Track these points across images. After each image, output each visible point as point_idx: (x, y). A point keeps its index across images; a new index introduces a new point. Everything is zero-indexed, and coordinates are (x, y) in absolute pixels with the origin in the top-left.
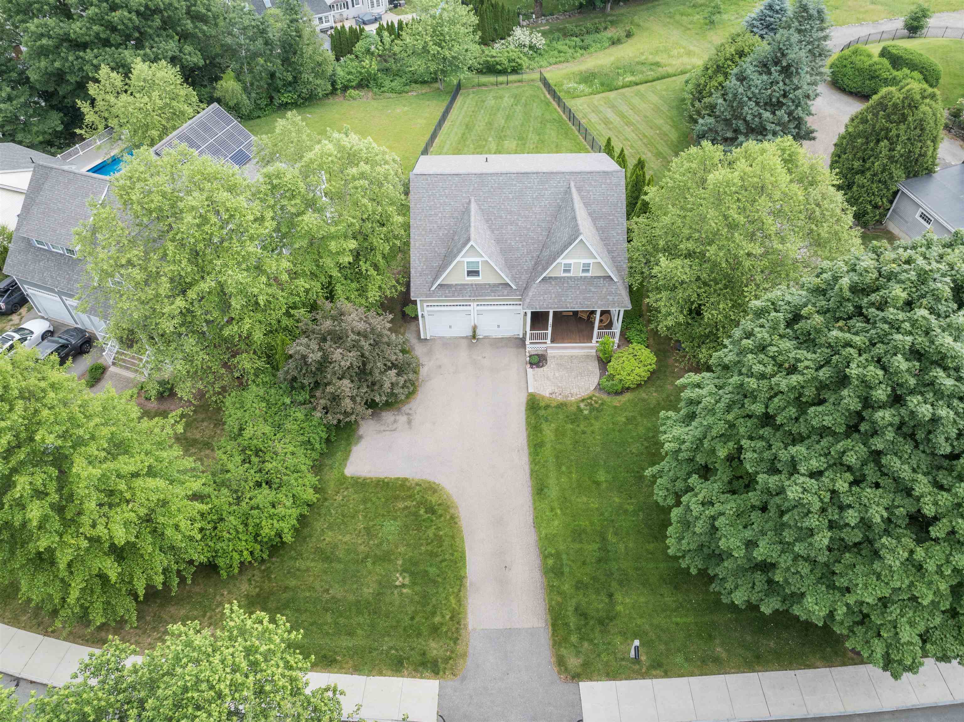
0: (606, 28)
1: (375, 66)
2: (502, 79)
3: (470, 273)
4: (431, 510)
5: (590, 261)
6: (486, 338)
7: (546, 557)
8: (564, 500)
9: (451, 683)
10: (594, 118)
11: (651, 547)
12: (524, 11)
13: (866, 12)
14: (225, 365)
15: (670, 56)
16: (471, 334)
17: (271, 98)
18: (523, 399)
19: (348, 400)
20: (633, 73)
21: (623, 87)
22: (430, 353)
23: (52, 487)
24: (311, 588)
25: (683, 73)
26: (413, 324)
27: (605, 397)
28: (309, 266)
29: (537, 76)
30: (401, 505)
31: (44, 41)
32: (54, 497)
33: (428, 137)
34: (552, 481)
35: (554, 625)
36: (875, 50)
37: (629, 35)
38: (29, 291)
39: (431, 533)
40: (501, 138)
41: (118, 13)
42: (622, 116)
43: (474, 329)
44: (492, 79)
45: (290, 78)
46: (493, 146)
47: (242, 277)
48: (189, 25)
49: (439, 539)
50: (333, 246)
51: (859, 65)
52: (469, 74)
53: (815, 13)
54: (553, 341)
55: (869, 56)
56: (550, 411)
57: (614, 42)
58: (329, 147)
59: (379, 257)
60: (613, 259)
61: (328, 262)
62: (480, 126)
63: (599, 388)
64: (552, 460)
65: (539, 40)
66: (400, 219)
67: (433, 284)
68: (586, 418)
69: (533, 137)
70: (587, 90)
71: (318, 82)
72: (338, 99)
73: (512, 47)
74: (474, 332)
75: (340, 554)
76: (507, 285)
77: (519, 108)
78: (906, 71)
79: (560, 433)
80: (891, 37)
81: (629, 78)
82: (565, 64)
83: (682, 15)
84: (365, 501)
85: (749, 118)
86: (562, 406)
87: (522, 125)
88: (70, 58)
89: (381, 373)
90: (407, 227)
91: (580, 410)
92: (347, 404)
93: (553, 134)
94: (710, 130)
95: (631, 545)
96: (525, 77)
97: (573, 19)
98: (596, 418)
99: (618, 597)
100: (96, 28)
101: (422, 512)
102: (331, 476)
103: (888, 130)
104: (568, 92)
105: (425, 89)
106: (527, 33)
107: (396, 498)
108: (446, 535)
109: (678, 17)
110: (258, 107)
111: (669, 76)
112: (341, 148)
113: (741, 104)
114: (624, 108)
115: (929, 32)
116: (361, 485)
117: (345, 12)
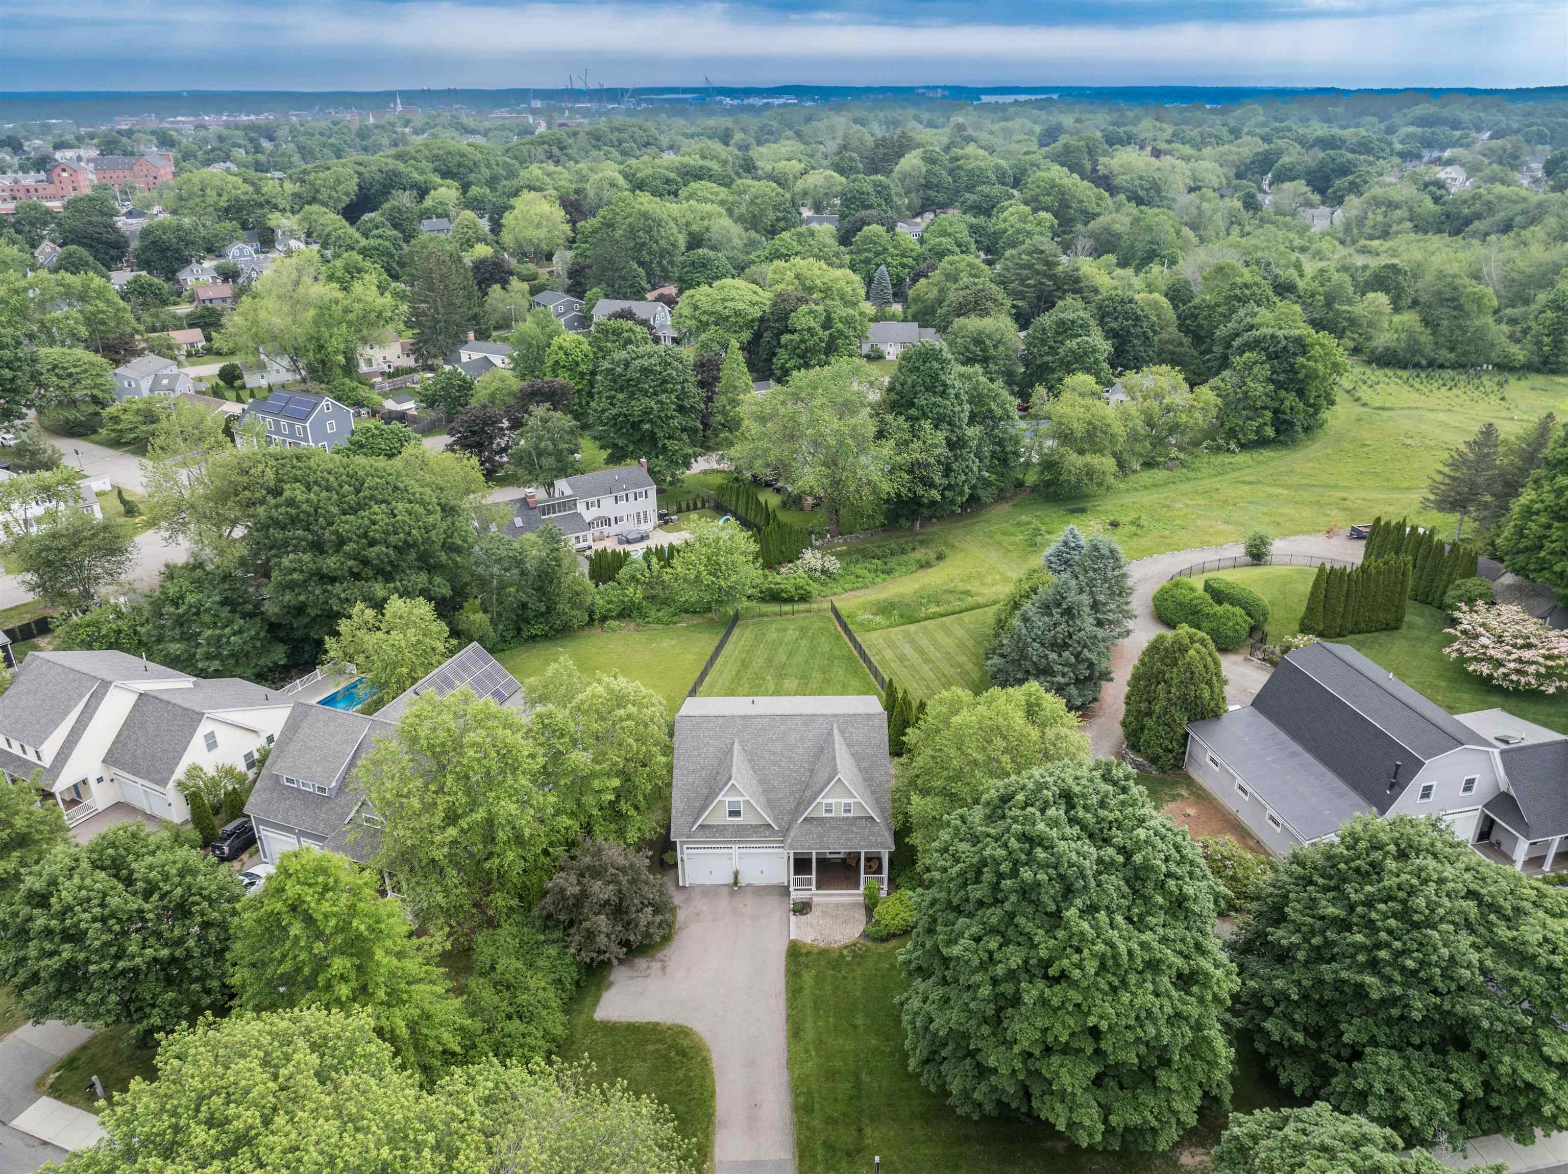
0: (914, 549)
1: (639, 595)
2: (787, 608)
3: (731, 814)
4: (682, 1053)
5: (851, 801)
6: (747, 885)
7: (797, 1095)
8: (820, 1043)
10: (889, 654)
11: (905, 1085)
12: (817, 530)
13: (1216, 532)
14: (476, 905)
15: (983, 584)
16: (732, 881)
17: (519, 630)
18: (784, 946)
19: (602, 936)
20: (938, 603)
21: (926, 619)
22: (688, 899)
25: (994, 603)
26: (672, 872)
27: (869, 944)
28: (570, 805)
29: (828, 605)
30: (651, 1048)
31: (295, 576)
33: (697, 675)
34: (809, 1025)
35: (801, 1157)
36: (1198, 583)
37: (940, 557)
38: (262, 832)
39: (681, 1074)
40: (780, 676)
41: (376, 549)
42: (922, 653)
43: (736, 874)
44: (774, 608)
45: (543, 609)
46: (771, 686)
47: (513, 808)
48: (443, 557)
49: (689, 1081)
50: (596, 784)
51: (1180, 598)
52: (746, 603)
54: (818, 888)
55: (1192, 589)
56: (811, 958)
57: (924, 565)
58: (600, 690)
59: (640, 798)
60: (877, 800)
61: (589, 800)
62: (758, 662)
63: (865, 935)
64: (810, 1004)
65: (833, 564)
66: (663, 759)
67: (694, 823)
68: (848, 964)
69: (817, 676)
70: (884, 622)
71: (574, 613)
72: (596, 631)
73: (801, 571)
74: (736, 877)
76: (769, 826)
77: (804, 642)
78: (1226, 606)
79: (819, 980)
80: (1232, 563)
81: (933, 609)
82: (865, 591)
83: (1004, 534)
84: (614, 1045)
85: (1035, 659)
86: (823, 952)
87: (806, 662)
88: (317, 592)
89: (638, 911)
90: (670, 768)
91: (842, 956)
92: (602, 940)
93: (841, 672)
94: (1000, 670)
95: (884, 1084)
96: (815, 606)
97: (876, 538)
98: (859, 964)
99: (868, 1131)
100: (351, 563)
101: (673, 1054)
102: (581, 1020)
103: (1164, 673)
104: (862, 624)
105: (697, 620)
106: (819, 555)
107: (646, 1042)
108: (696, 1076)
109: (998, 537)
110: (503, 640)
111: (980, 606)
112: (611, 691)
113: (1026, 645)
114: (924, 643)
115: (1274, 559)
116: (611, 1029)
117: (606, 529)
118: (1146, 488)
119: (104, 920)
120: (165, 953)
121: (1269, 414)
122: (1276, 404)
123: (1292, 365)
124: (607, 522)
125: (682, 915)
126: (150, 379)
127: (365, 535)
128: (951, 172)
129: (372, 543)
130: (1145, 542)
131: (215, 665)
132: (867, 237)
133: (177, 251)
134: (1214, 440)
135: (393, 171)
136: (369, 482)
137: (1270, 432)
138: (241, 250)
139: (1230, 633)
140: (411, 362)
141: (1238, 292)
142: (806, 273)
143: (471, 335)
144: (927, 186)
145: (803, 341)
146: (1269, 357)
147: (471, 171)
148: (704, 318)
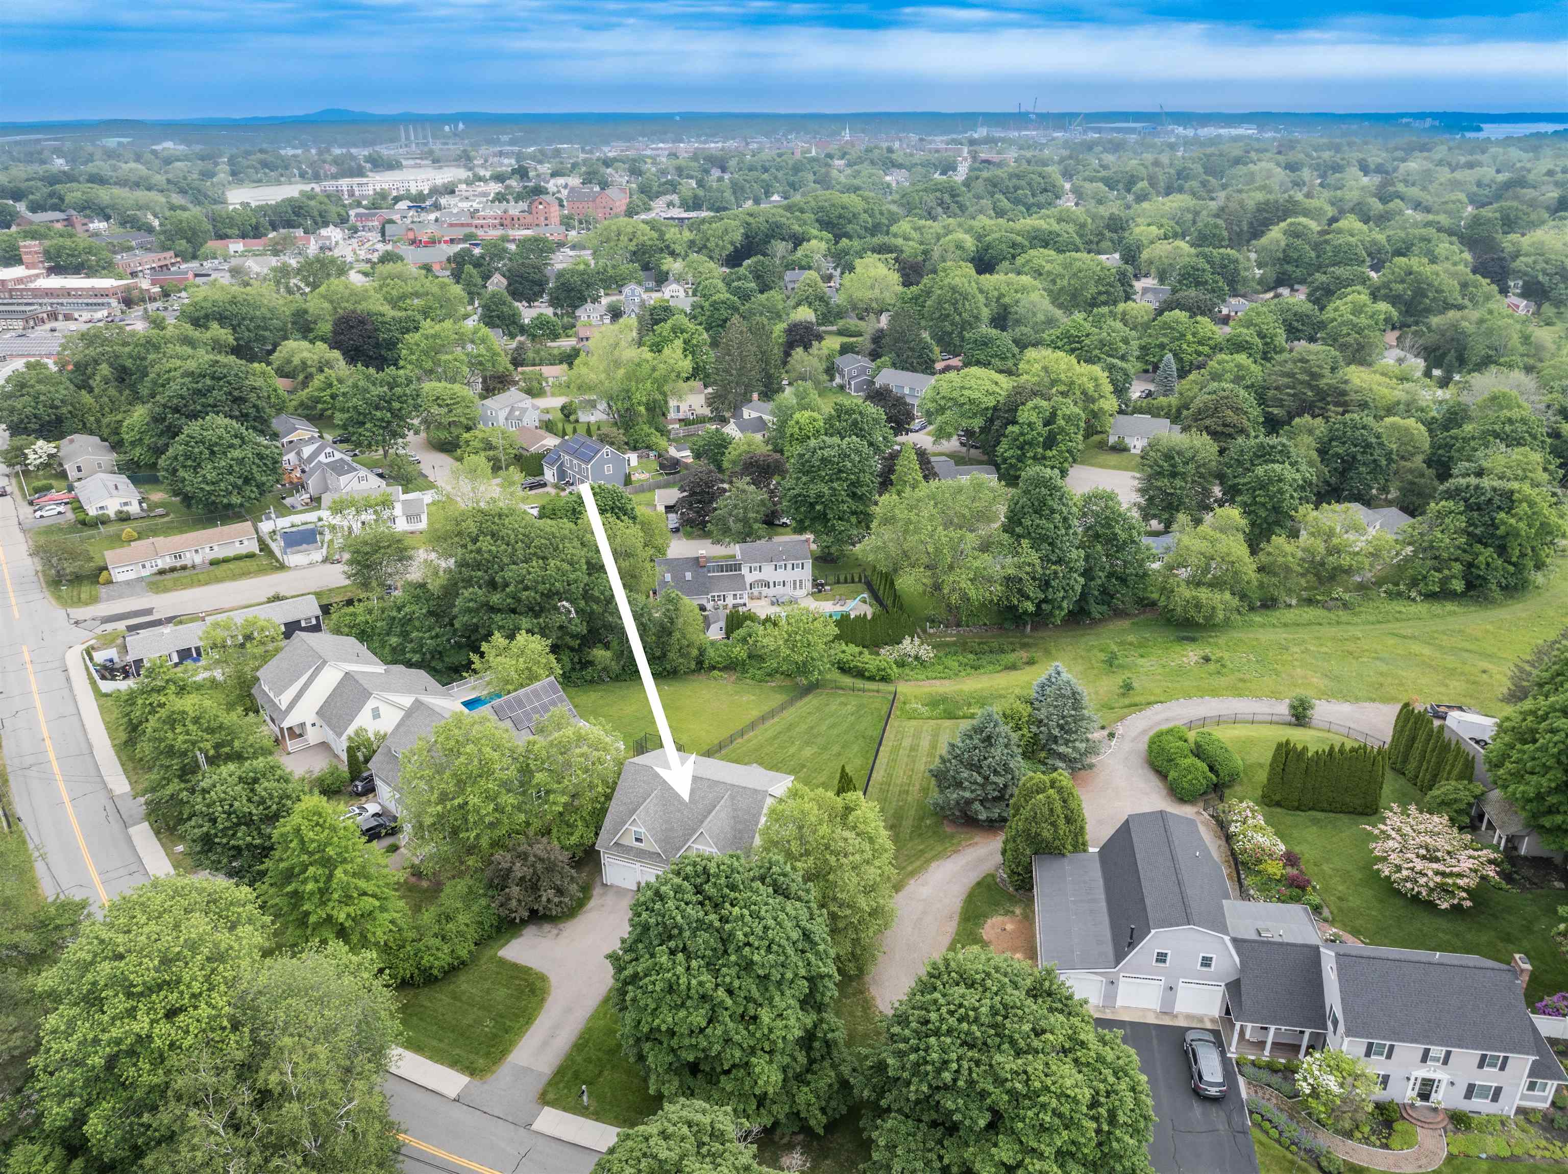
0: (1013, 650)
2: (864, 685)
3: (637, 840)
4: (533, 991)
9: (477, 1082)
10: (907, 742)
23: (323, 879)
24: (435, 1011)
29: (894, 689)
30: (518, 982)
32: (321, 885)
35: (555, 1075)
36: (1194, 733)
37: (1029, 662)
38: (378, 782)
39: (524, 1003)
44: (853, 683)
51: (1165, 744)
53: (1069, 693)
55: (1182, 738)
65: (928, 653)
67: (612, 840)
70: (926, 714)
72: (702, 677)
73: (896, 654)
74: (639, 888)
75: (464, 998)
76: (660, 855)
77: (851, 718)
78: (1196, 760)
80: (1268, 719)
84: (498, 973)
97: (989, 633)
99: (605, 1074)
101: (527, 990)
102: (488, 953)
104: (904, 712)
105: (788, 682)
106: (917, 643)
107: (517, 978)
115: (1314, 722)
116: (502, 962)
117: (765, 591)
118: (1285, 625)
119: (229, 814)
120: (258, 842)
121: (1457, 567)
122: (1469, 558)
123: (1493, 519)
124: (767, 585)
125: (592, 903)
126: (507, 410)
127: (522, 581)
128: (1316, 247)
129: (526, 588)
130: (1223, 681)
131: (416, 658)
132: (1165, 323)
133: (580, 291)
134: (1397, 584)
135: (776, 223)
136: (536, 542)
137: (1458, 585)
138: (633, 291)
139: (1186, 785)
140: (707, 411)
141: (1497, 427)
142: (1053, 367)
143: (755, 396)
144: (1287, 259)
145: (1022, 434)
146: (1469, 508)
147: (850, 222)
148: (942, 403)
